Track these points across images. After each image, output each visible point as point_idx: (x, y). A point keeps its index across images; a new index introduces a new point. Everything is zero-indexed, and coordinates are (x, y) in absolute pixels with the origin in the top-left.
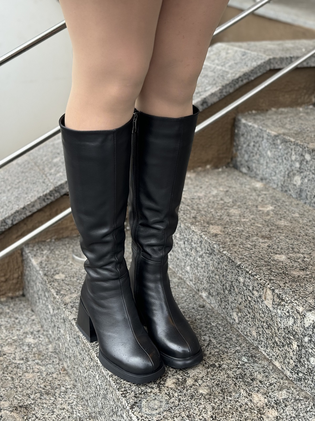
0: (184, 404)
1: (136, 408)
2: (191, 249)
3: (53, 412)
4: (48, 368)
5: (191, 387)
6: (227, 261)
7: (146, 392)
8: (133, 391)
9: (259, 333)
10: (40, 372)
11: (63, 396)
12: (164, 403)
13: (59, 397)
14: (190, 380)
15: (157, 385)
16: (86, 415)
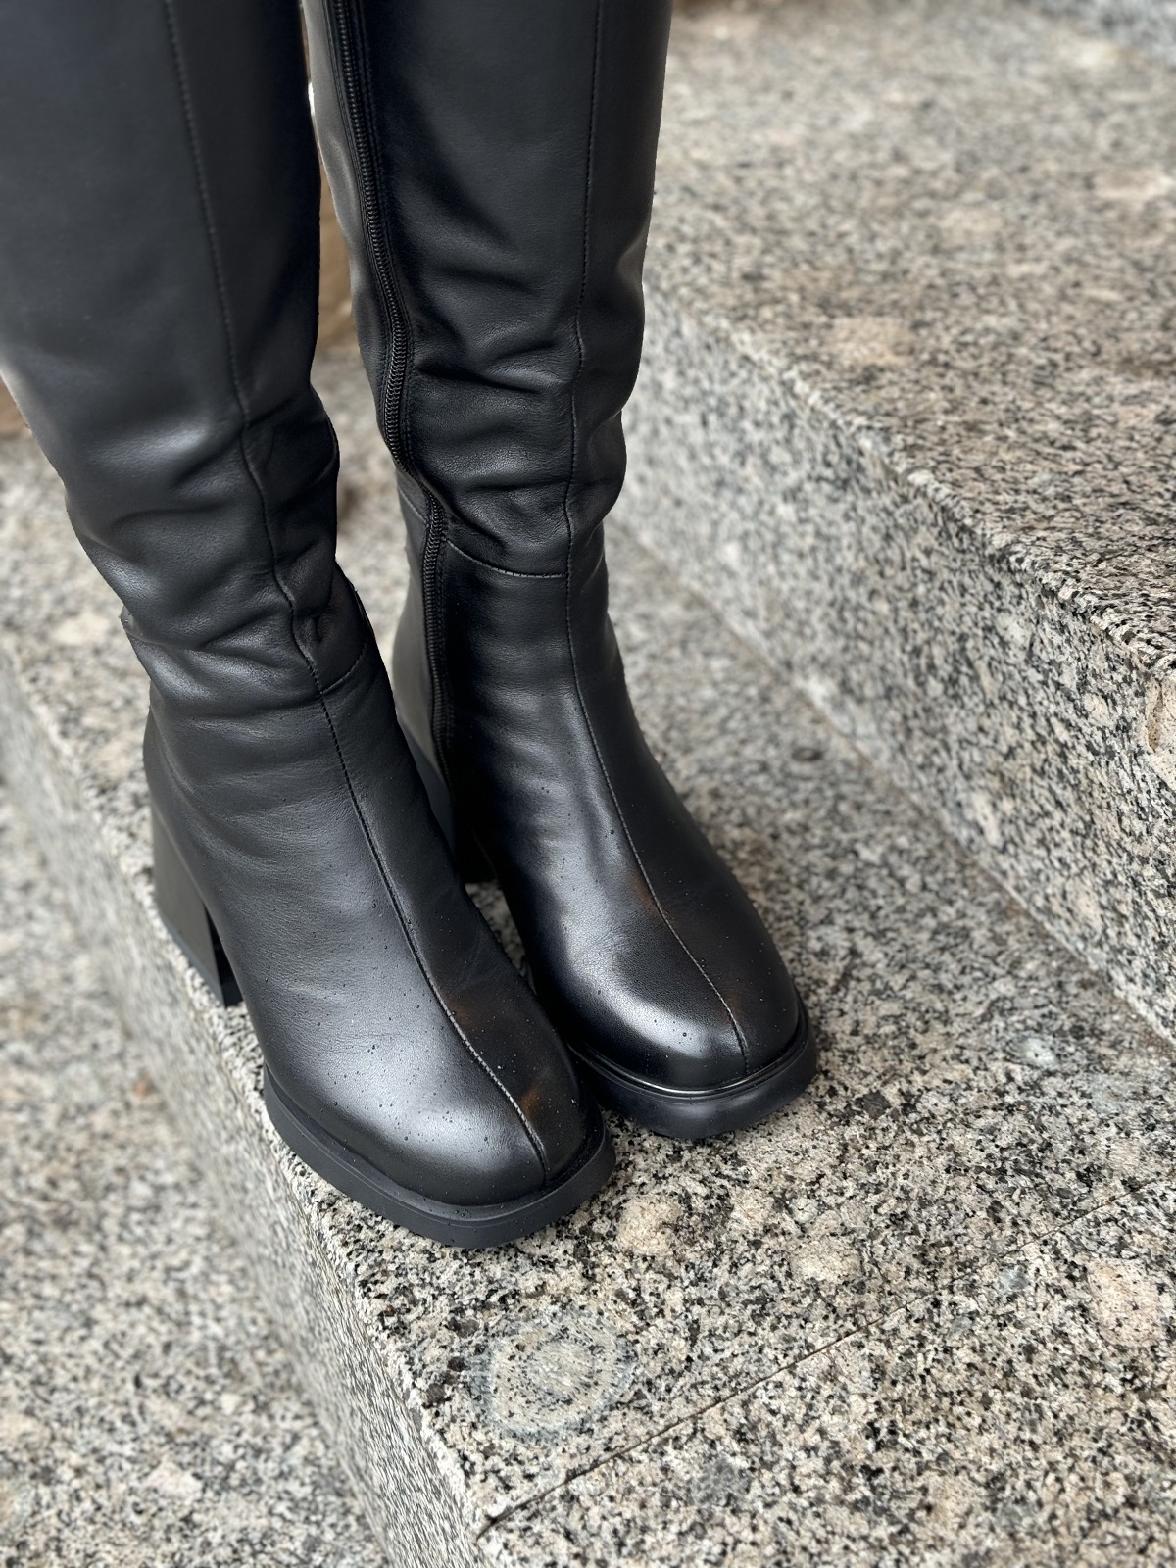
0: (717, 1358)
1: (459, 1402)
2: (741, 456)
3: (89, 1323)
4: (72, 1083)
5: (756, 1244)
6: (935, 525)
7: (515, 1294)
8: (441, 1290)
9: (1115, 910)
10: (31, 1105)
11: (139, 1231)
12: (612, 1354)
13: (120, 1239)
14: (750, 1204)
15: (570, 1245)
16: (252, 1329)
